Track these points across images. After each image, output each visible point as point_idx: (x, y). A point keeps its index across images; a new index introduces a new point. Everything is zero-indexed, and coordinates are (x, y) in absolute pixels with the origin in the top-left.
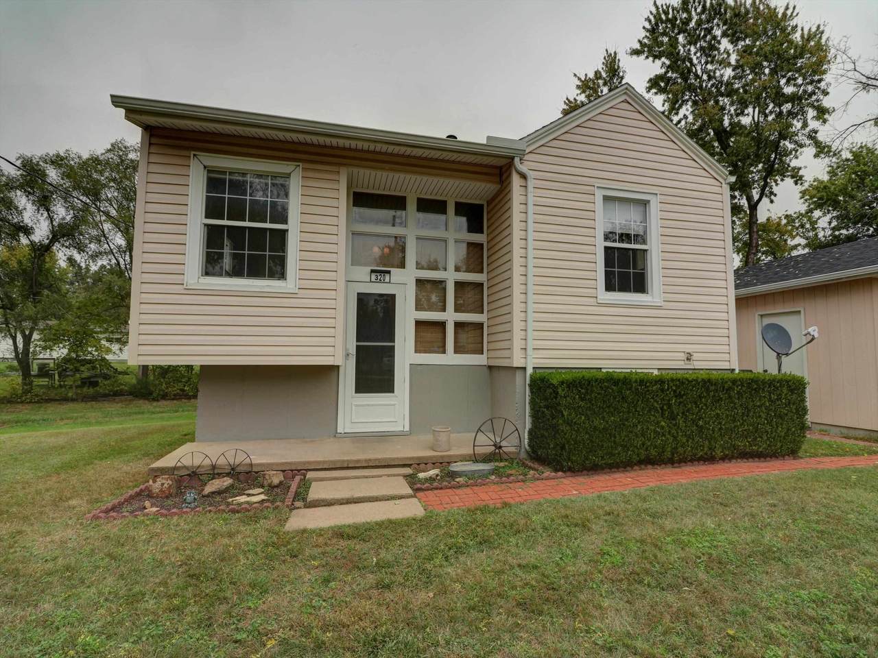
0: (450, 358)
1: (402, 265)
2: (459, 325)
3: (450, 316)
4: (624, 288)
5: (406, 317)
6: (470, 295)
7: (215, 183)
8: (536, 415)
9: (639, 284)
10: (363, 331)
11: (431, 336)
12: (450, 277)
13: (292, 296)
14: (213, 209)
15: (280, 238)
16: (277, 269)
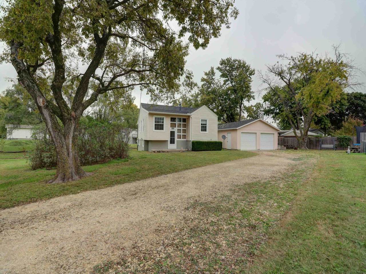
0: (182, 139)
1: (175, 127)
2: (183, 135)
3: (182, 134)
4: (204, 131)
5: (176, 134)
6: (184, 131)
7: (156, 119)
8: (192, 146)
9: (205, 130)
10: (171, 136)
11: (179, 137)
12: (182, 128)
13: (164, 132)
14: (155, 122)
15: (163, 125)
16: (162, 129)
